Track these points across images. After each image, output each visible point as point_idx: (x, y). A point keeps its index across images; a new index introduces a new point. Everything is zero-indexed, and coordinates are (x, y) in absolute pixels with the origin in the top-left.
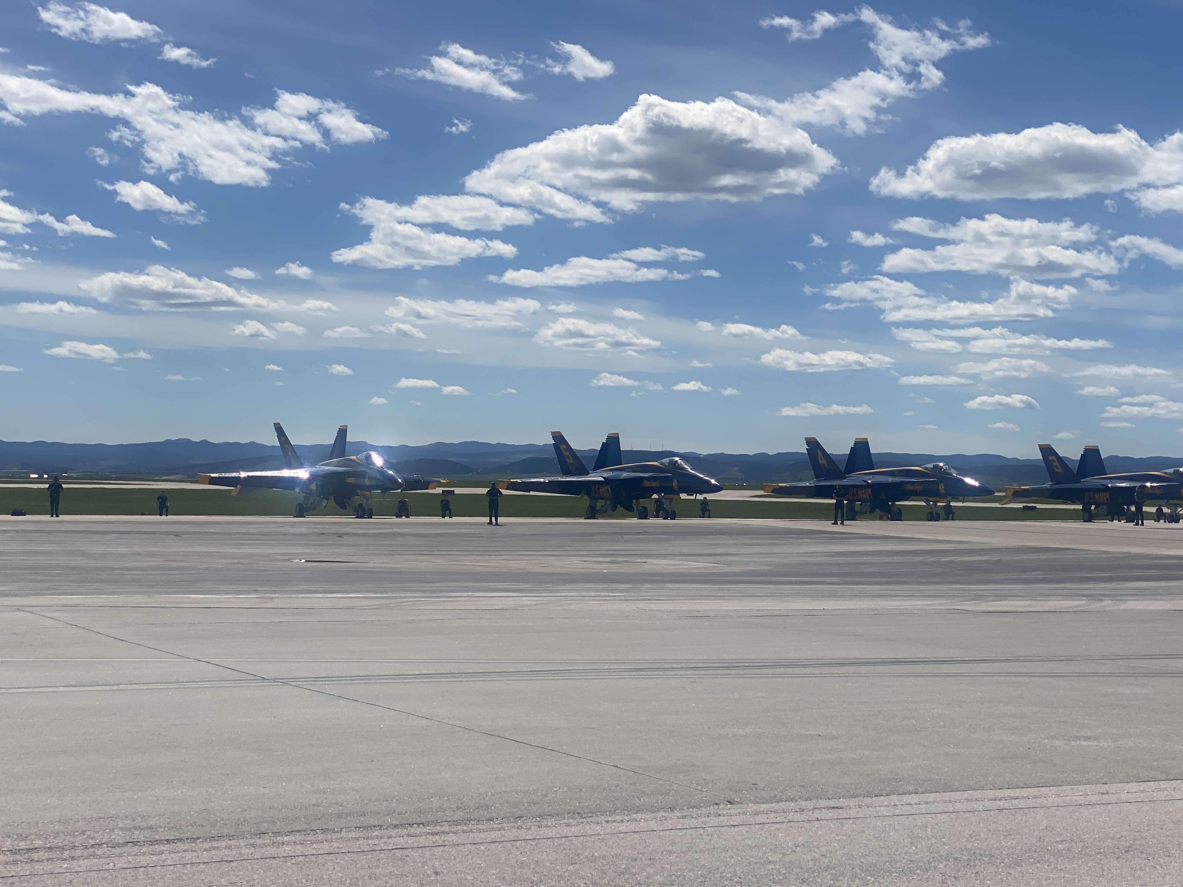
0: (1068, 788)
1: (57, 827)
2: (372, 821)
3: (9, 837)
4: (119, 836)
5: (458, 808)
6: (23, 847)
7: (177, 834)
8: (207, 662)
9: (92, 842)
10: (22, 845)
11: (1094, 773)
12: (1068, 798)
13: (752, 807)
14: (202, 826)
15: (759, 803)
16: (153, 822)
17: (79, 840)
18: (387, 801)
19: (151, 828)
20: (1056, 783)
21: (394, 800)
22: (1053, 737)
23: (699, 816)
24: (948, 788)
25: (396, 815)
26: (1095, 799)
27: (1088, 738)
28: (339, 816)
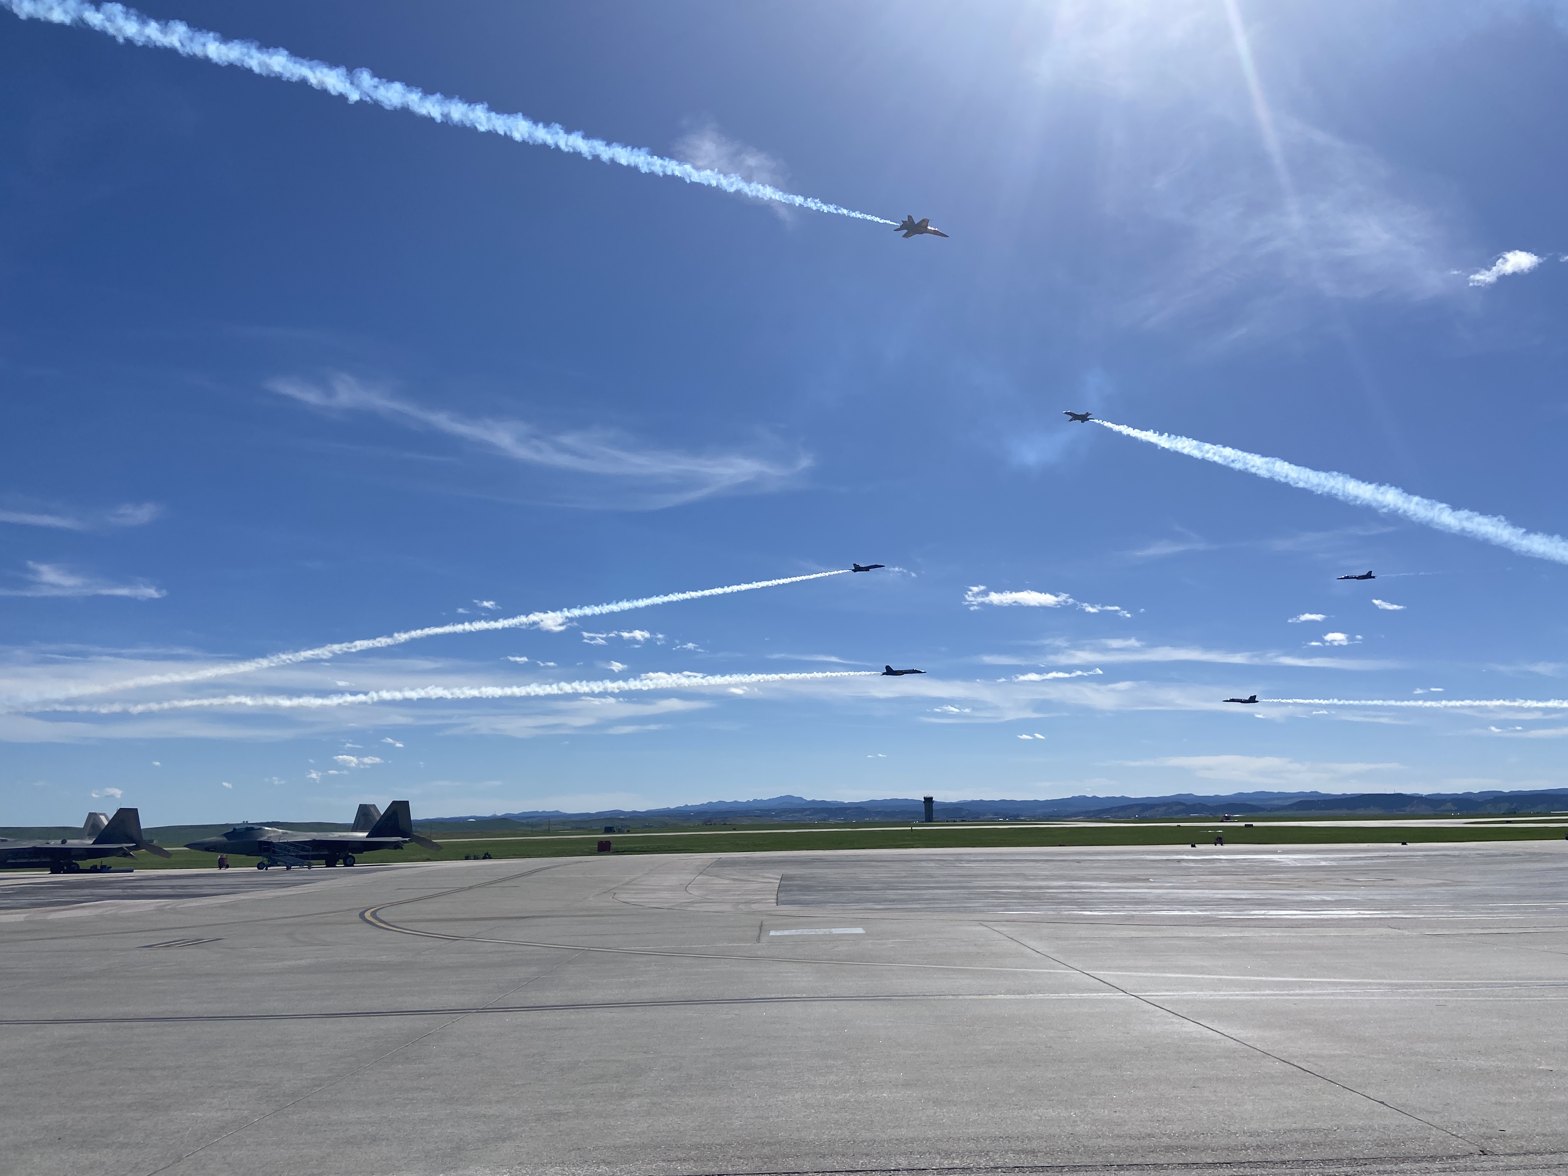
1: (971, 1145)
2: (1191, 1158)
3: (939, 1154)
4: (1010, 1160)
5: (1258, 1146)
6: (946, 1166)
7: (1050, 1161)
8: (1088, 974)
9: (992, 1164)
10: (946, 1164)
14: (1068, 1153)
16: (1035, 1145)
17: (983, 1162)
18: (1203, 1134)
19: (1033, 1152)
21: (1209, 1134)
25: (1210, 1151)
28: (1168, 1149)
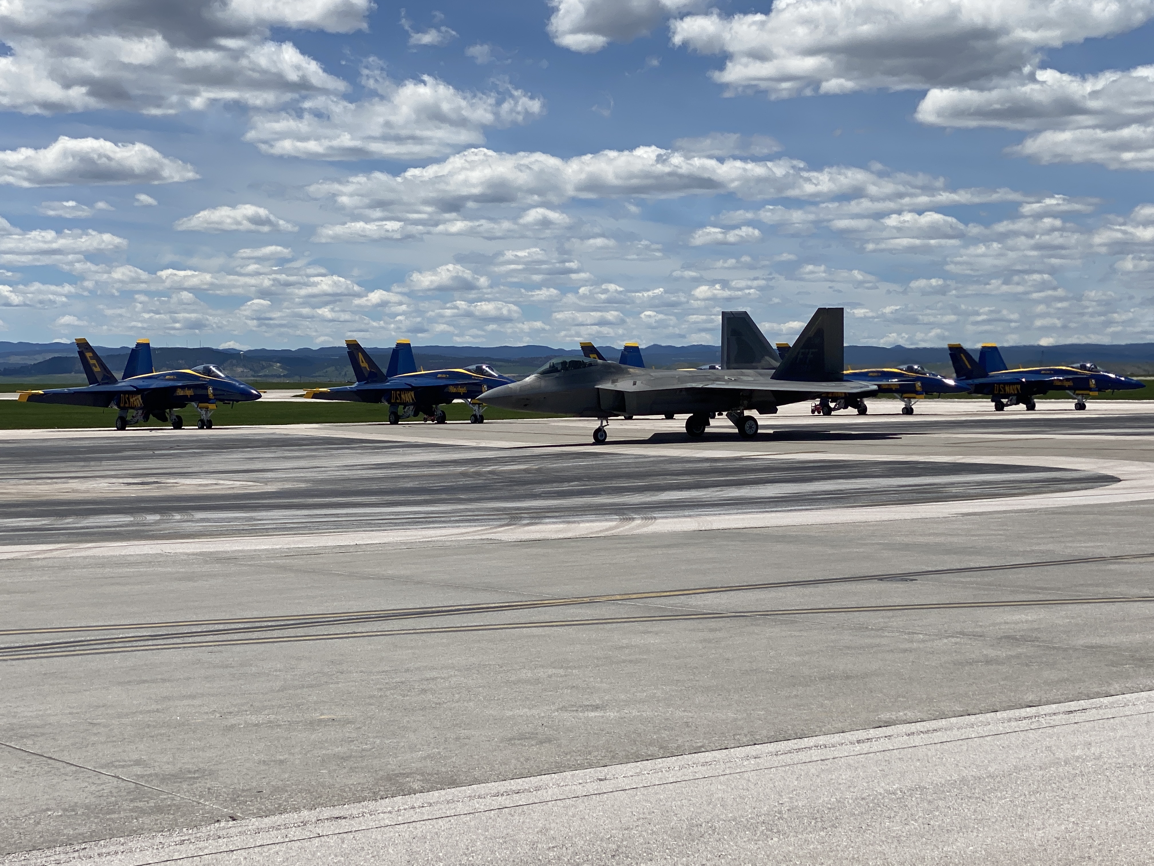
0: (568, 774)
11: (596, 753)
12: (568, 787)
13: (254, 823)
15: (261, 817)
20: (559, 768)
22: (563, 709)
23: (198, 839)
24: (454, 783)
26: (593, 788)
27: (596, 708)
